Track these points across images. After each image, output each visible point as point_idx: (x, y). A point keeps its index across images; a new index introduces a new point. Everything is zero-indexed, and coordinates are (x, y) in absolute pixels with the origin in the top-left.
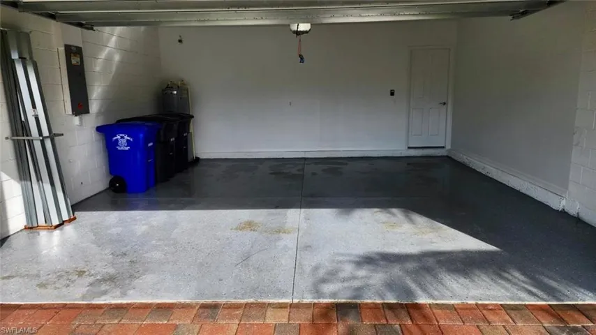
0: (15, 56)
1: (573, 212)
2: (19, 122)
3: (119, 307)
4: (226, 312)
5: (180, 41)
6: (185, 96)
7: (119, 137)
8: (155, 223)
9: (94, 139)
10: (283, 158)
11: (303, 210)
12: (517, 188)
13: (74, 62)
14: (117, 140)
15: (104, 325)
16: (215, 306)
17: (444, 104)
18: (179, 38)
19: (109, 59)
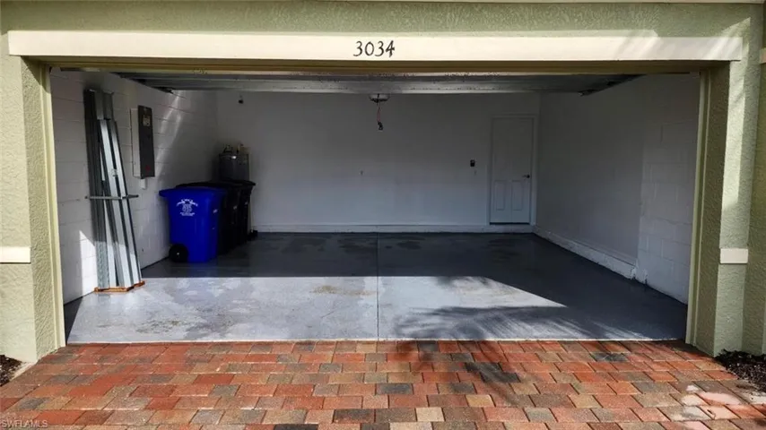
0: (100, 117)
1: (642, 280)
2: (100, 182)
3: (222, 344)
4: (320, 347)
5: (241, 102)
6: (245, 161)
7: (183, 202)
8: (230, 288)
9: (155, 203)
10: (352, 233)
11: (380, 278)
12: (596, 260)
13: (145, 123)
14: (181, 205)
15: (214, 355)
16: (309, 344)
17: (528, 177)
18: (240, 99)
19: (172, 121)
